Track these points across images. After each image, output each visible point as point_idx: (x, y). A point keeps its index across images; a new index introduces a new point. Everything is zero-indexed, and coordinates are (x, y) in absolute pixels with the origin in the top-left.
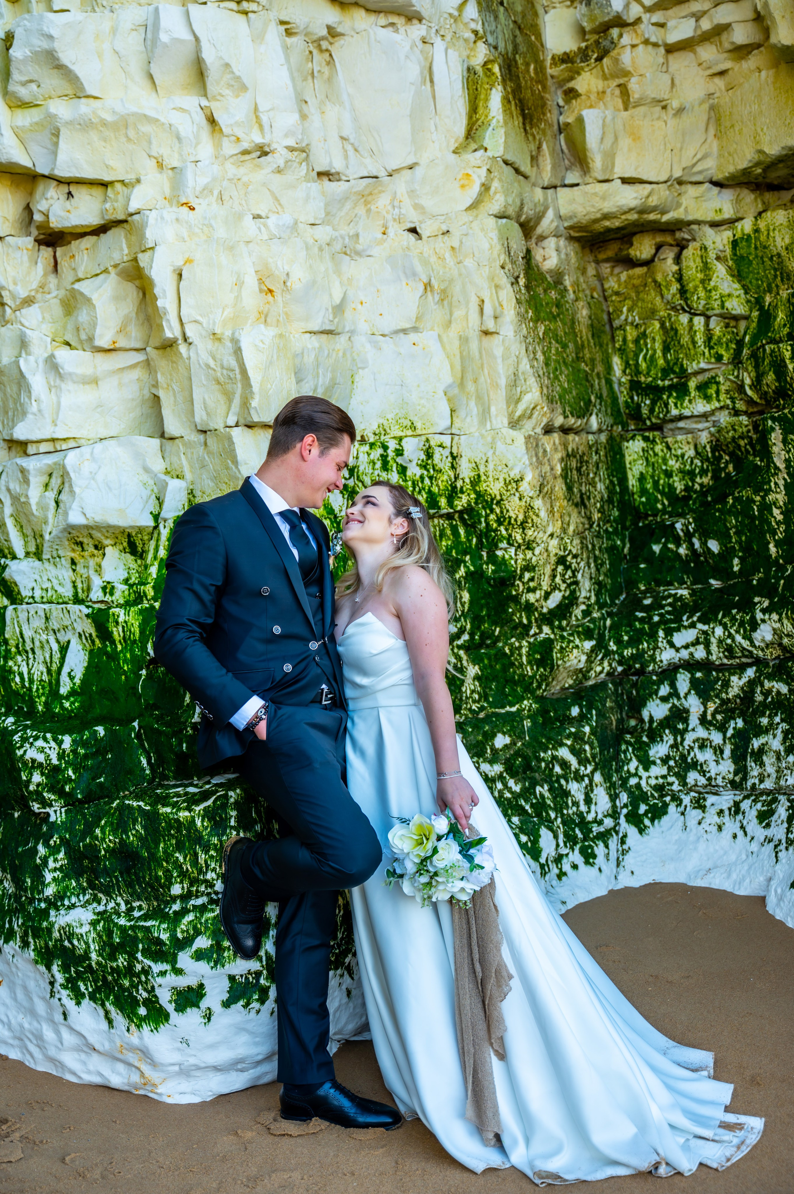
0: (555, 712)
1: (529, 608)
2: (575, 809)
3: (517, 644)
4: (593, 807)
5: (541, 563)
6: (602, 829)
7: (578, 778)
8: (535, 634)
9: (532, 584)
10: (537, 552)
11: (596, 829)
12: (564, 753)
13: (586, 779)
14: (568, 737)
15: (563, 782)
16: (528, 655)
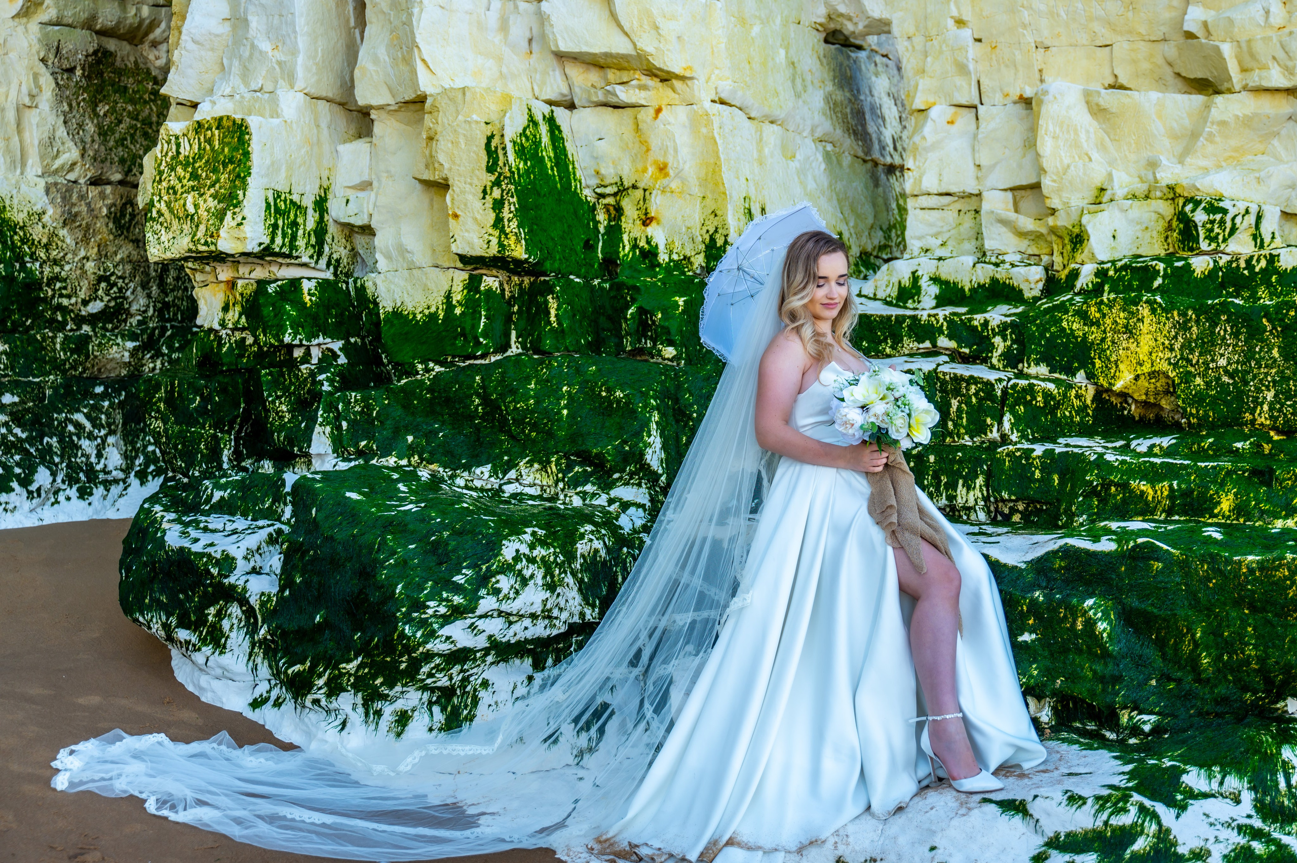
0: (78, 388)
1: (60, 307)
2: (84, 459)
3: (50, 334)
4: (103, 461)
5: (73, 276)
6: (110, 478)
7: (91, 437)
8: (72, 330)
9: (64, 292)
10: (67, 268)
11: (101, 476)
12: (79, 417)
13: (99, 440)
14: (85, 407)
15: (75, 438)
16: (63, 343)
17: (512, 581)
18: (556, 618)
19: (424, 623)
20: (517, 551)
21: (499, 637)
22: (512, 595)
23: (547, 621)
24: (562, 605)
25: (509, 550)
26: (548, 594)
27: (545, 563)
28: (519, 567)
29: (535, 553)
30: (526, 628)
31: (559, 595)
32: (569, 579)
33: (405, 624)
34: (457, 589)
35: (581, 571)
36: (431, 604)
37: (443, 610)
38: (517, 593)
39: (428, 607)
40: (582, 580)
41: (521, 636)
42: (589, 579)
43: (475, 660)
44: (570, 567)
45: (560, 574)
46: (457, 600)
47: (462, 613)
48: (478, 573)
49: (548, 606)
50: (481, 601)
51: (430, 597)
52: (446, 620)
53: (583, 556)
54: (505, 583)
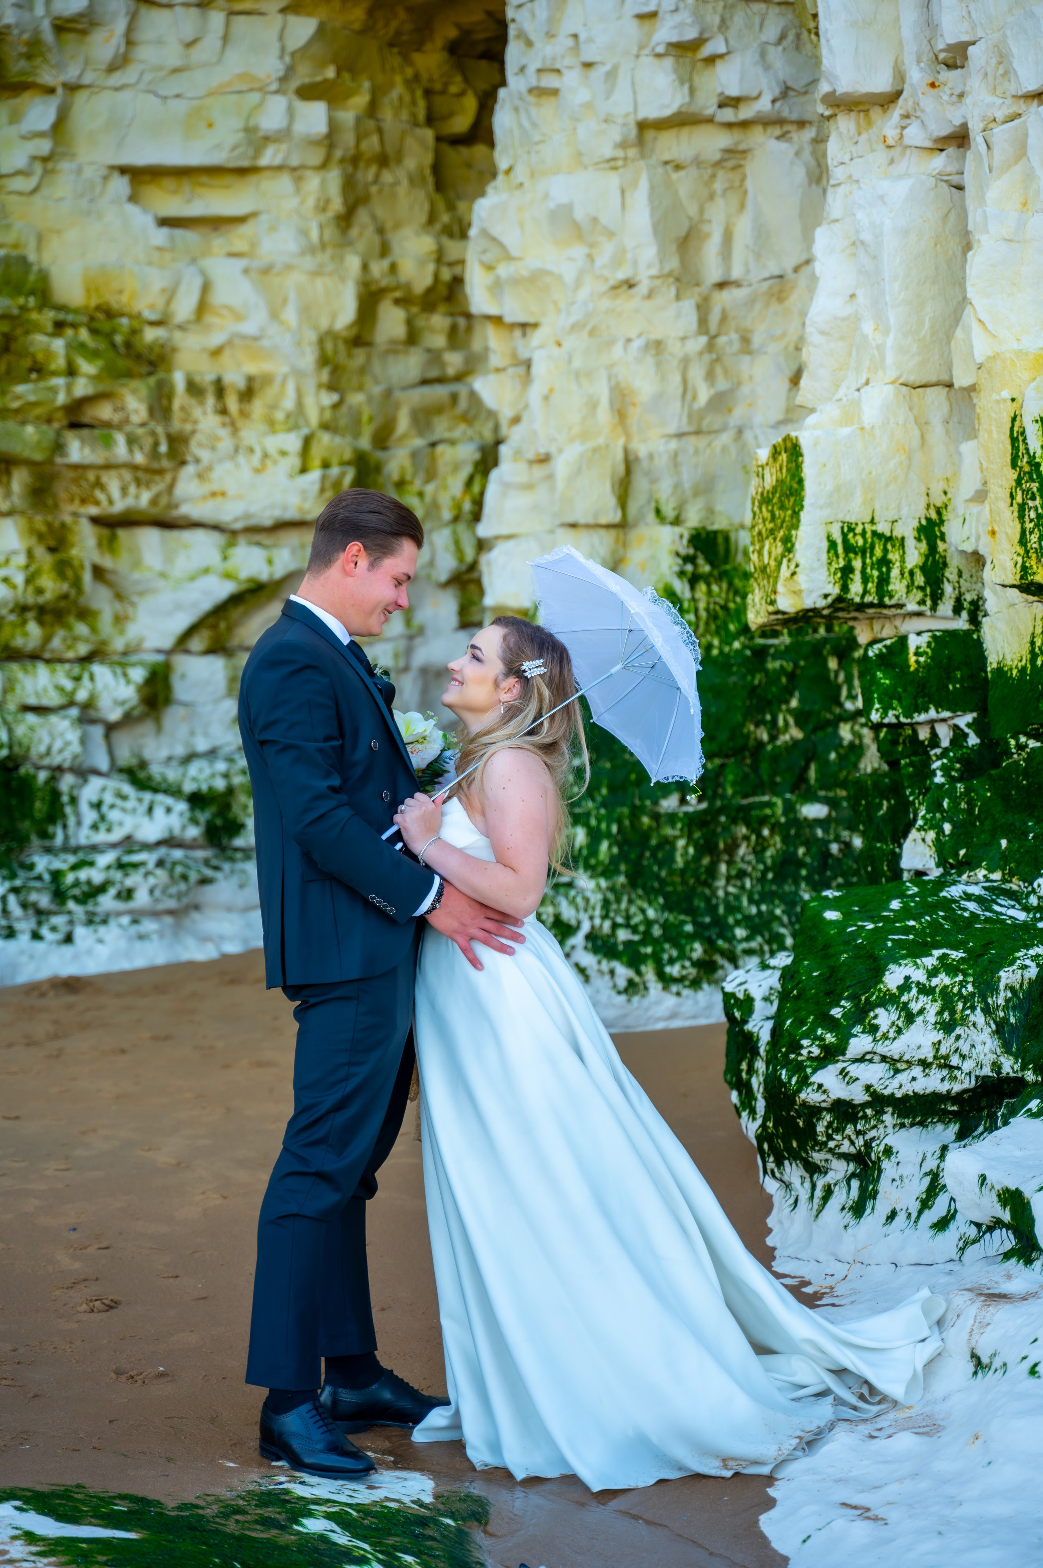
17: (894, 1016)
18: (958, 1068)
19: (798, 1068)
20: (907, 978)
21: (878, 1087)
22: (892, 1034)
23: (945, 1072)
24: (965, 1050)
25: (893, 978)
26: (940, 1035)
27: (946, 994)
28: (904, 998)
29: (935, 981)
30: (914, 1079)
31: (958, 1037)
32: (978, 1017)
33: (782, 1068)
34: (832, 1024)
35: (1006, 1008)
36: (805, 1042)
37: (816, 1051)
38: (899, 1031)
39: (802, 1047)
40: (1005, 1020)
41: (909, 1088)
42: (1019, 1020)
43: (865, 1116)
44: (984, 1000)
45: (964, 1009)
46: (830, 1038)
47: (835, 1056)
48: (856, 1006)
49: (943, 1051)
50: (853, 1041)
51: (806, 1036)
52: (821, 1062)
53: (1012, 989)
54: (884, 1018)
